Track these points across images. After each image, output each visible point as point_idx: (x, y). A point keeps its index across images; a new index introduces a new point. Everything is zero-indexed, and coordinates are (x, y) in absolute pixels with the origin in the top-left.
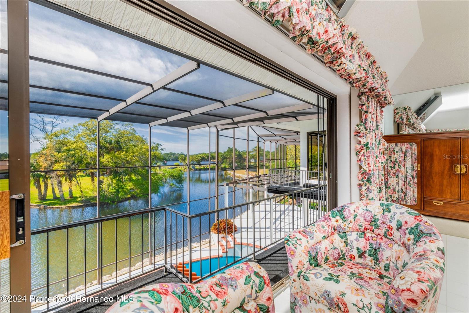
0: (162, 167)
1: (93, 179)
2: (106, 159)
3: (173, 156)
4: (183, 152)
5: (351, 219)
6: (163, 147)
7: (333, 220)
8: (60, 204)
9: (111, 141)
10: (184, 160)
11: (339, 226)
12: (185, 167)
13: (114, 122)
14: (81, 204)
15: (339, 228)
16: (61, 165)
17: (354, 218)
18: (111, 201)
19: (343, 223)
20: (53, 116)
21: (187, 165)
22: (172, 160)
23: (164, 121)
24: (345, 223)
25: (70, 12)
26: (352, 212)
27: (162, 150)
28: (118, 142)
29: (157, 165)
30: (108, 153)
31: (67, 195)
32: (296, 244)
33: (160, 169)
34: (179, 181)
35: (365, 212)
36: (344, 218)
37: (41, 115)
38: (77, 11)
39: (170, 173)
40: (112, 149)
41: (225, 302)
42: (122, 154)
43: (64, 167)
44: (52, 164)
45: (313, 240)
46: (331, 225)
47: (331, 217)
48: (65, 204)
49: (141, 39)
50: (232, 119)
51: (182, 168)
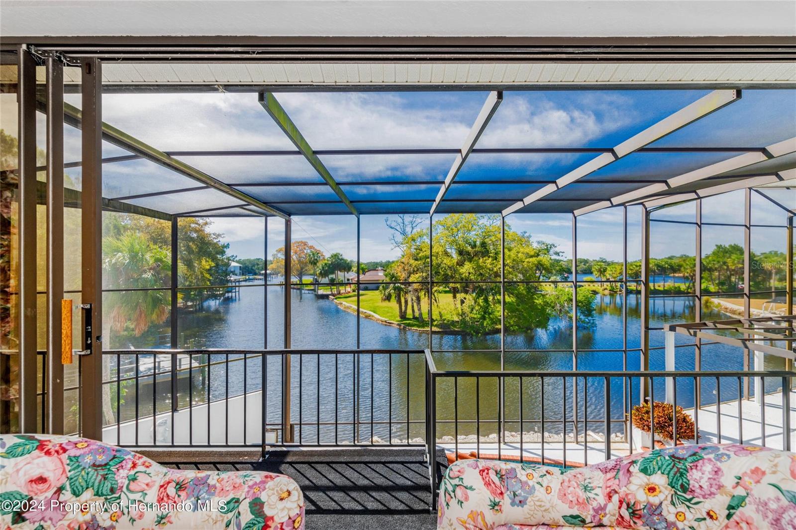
0: (560, 285)
1: (455, 297)
2: (467, 269)
3: (584, 265)
4: (604, 258)
5: (719, 504)
6: (557, 249)
7: (639, 479)
8: (419, 326)
9: (475, 242)
10: (602, 271)
11: (656, 510)
12: (605, 286)
13: (479, 215)
14: (439, 330)
15: (655, 518)
16: (417, 276)
17: (730, 507)
18: (474, 332)
19: (673, 504)
20: (412, 215)
21: (573, 282)
22: (582, 271)
23: (519, 205)
24: (682, 508)
25: (308, 88)
26: (728, 481)
27: (557, 254)
28: (483, 244)
29: (550, 280)
30: (470, 260)
31: (425, 316)
32: (452, 494)
33: (556, 287)
34: (587, 310)
35: (785, 502)
36: (684, 489)
37: (401, 215)
38: (312, 83)
39: (568, 295)
40: (476, 254)
41: (162, 518)
42: (487, 262)
43: (420, 279)
44: (410, 274)
45: (518, 510)
46: (622, 494)
47: (634, 469)
48: (423, 326)
49: (393, 88)
50: (666, 182)
51: (600, 288)
